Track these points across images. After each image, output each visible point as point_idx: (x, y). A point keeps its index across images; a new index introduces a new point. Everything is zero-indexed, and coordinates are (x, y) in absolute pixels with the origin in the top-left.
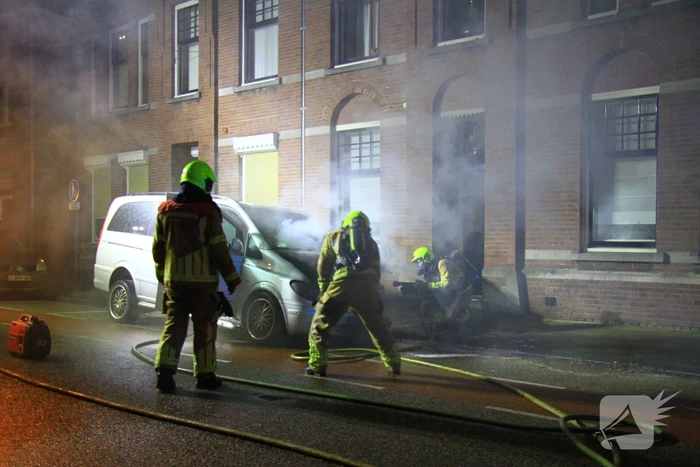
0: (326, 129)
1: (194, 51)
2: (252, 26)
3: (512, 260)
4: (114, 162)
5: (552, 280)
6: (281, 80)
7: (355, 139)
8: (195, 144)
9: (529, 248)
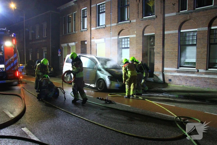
0: (116, 38)
1: (86, 19)
2: (99, 13)
3: (161, 70)
4: (68, 45)
5: (170, 75)
6: (106, 26)
7: (123, 40)
8: (86, 41)
9: (165, 67)
